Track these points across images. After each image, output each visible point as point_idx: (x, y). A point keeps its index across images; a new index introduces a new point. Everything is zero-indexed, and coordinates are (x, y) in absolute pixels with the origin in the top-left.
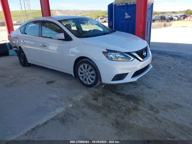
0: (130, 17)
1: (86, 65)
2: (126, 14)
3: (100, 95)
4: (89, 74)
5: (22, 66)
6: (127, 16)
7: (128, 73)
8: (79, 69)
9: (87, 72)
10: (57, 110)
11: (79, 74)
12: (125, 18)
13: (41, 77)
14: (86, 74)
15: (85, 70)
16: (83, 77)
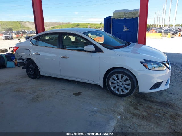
0: (128, 29)
1: (120, 76)
2: (124, 27)
3: (137, 104)
4: (123, 84)
5: (31, 79)
6: (125, 29)
7: (163, 82)
8: (111, 79)
9: (121, 82)
10: (110, 123)
11: (110, 84)
12: (124, 30)
13: (62, 89)
14: (120, 84)
15: (118, 80)
16: (114, 87)
